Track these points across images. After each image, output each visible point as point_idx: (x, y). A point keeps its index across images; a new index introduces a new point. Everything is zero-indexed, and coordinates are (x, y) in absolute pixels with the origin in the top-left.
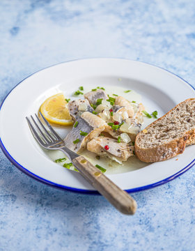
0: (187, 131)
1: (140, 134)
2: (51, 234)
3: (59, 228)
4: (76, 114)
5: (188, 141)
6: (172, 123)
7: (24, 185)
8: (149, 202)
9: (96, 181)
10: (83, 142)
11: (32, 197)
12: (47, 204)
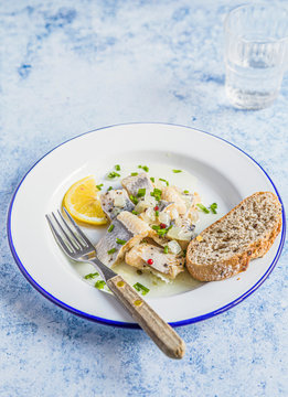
0: (252, 243)
1: (193, 243)
2: (82, 376)
3: (92, 369)
4: (110, 211)
5: (253, 255)
6: (234, 228)
7: (46, 309)
8: (202, 333)
9: (136, 313)
10: (120, 253)
11: (58, 326)
12: (76, 336)
